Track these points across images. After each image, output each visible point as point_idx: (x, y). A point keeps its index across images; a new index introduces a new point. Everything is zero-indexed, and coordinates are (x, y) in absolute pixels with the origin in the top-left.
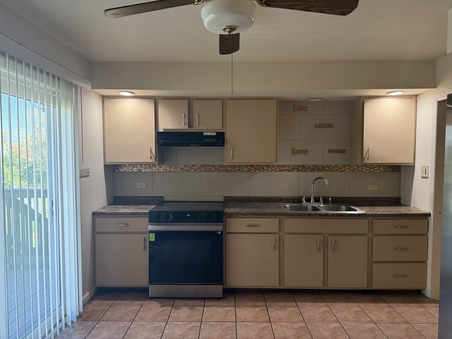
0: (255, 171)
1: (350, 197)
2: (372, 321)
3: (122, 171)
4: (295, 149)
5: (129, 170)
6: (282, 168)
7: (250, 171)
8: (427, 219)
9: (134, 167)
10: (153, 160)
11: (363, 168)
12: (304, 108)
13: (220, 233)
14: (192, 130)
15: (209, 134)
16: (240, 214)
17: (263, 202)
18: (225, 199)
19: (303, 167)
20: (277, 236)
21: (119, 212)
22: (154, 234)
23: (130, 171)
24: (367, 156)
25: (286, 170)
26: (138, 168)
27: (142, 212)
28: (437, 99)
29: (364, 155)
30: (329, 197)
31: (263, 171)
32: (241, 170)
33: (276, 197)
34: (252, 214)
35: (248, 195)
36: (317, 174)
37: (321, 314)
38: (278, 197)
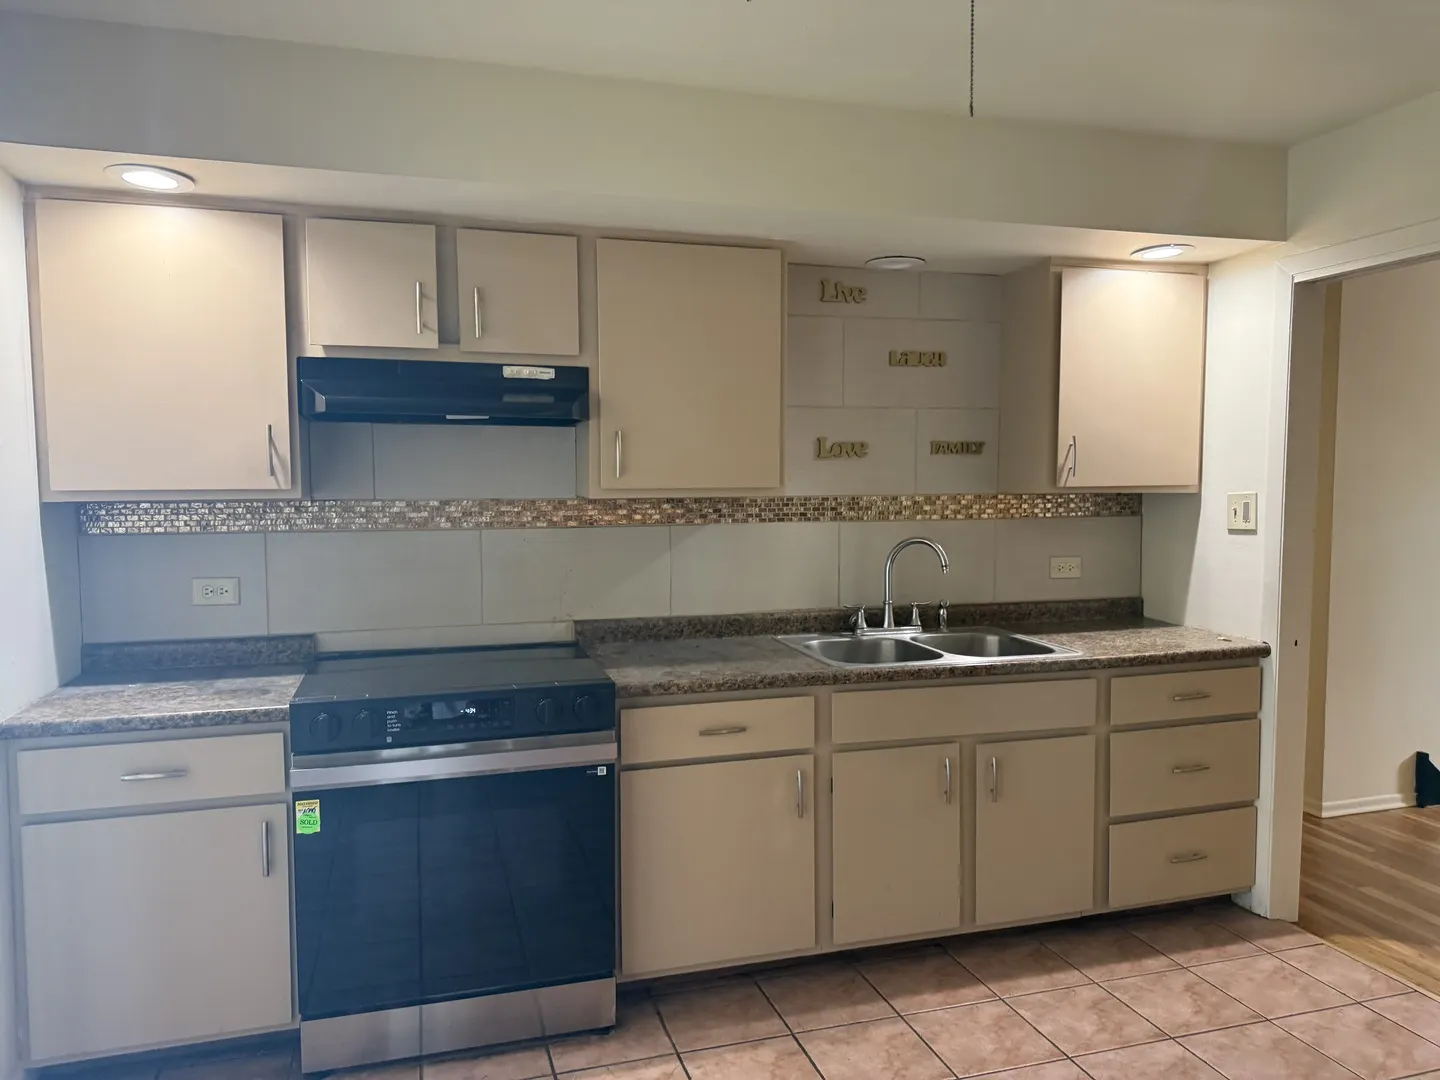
0: (690, 522)
1: (1000, 605)
2: (1162, 1036)
3: (121, 530)
4: (825, 439)
5: (152, 528)
6: (779, 510)
7: (670, 520)
8: (1257, 664)
9: (178, 514)
10: (283, 481)
11: (1036, 506)
12: (856, 294)
13: (602, 771)
14: (452, 355)
15: (525, 373)
16: (675, 689)
17: (720, 635)
18: (578, 633)
19: (854, 503)
20: (808, 760)
21: (141, 719)
22: (316, 804)
23: (157, 530)
24: (1070, 464)
25: (794, 515)
26: (195, 517)
27: (254, 711)
28: (1293, 278)
29: (1061, 460)
30: (941, 607)
31: (717, 521)
32: (638, 517)
33: (763, 614)
34: (719, 687)
35: (666, 614)
36: (896, 530)
37: (993, 1035)
38: (772, 615)
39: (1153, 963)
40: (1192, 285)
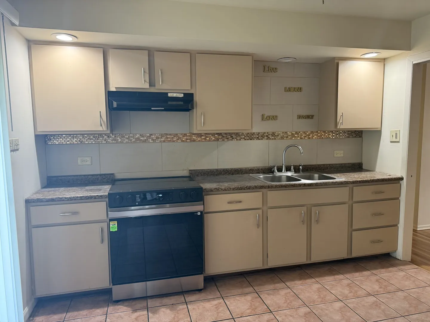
0: (223, 140)
1: (318, 165)
2: (369, 295)
3: (57, 143)
4: (265, 115)
5: (66, 142)
6: (250, 136)
7: (218, 140)
8: (399, 183)
9: (73, 138)
10: (104, 128)
11: (330, 135)
12: (274, 70)
13: (199, 214)
14: (153, 90)
15: (175, 95)
16: (220, 189)
17: (233, 174)
18: (190, 173)
19: (273, 134)
20: (260, 211)
21: (65, 197)
22: (116, 222)
23: (67, 143)
24: (341, 121)
25: (255, 138)
26: (79, 139)
27: (97, 196)
28: (413, 62)
29: (338, 121)
30: (300, 166)
31: (232, 140)
32: (208, 139)
33: (246, 168)
34: (233, 189)
35: (217, 168)
36: (287, 142)
37: (317, 293)
38: (248, 168)
39: (366, 273)
40: (380, 65)
